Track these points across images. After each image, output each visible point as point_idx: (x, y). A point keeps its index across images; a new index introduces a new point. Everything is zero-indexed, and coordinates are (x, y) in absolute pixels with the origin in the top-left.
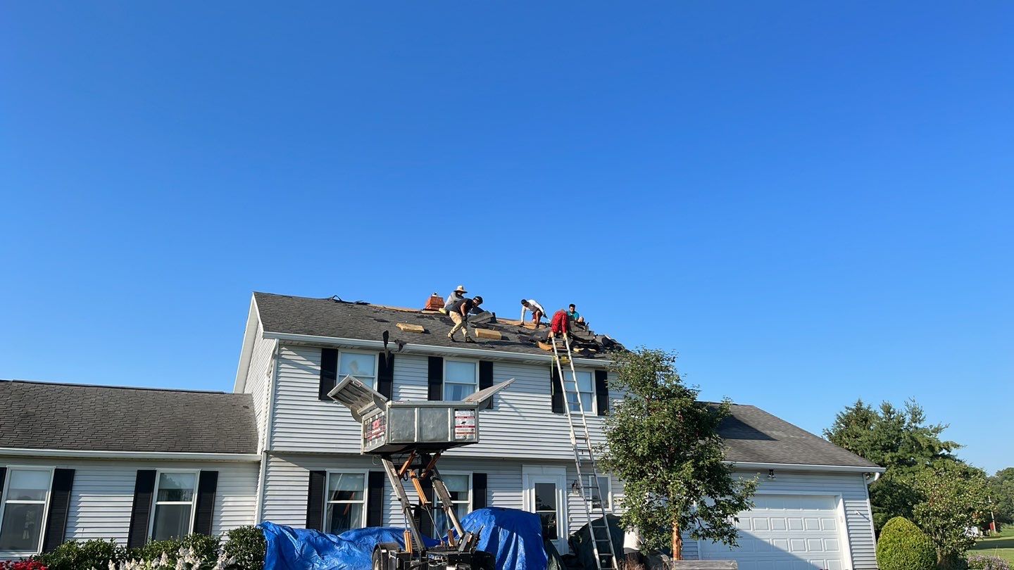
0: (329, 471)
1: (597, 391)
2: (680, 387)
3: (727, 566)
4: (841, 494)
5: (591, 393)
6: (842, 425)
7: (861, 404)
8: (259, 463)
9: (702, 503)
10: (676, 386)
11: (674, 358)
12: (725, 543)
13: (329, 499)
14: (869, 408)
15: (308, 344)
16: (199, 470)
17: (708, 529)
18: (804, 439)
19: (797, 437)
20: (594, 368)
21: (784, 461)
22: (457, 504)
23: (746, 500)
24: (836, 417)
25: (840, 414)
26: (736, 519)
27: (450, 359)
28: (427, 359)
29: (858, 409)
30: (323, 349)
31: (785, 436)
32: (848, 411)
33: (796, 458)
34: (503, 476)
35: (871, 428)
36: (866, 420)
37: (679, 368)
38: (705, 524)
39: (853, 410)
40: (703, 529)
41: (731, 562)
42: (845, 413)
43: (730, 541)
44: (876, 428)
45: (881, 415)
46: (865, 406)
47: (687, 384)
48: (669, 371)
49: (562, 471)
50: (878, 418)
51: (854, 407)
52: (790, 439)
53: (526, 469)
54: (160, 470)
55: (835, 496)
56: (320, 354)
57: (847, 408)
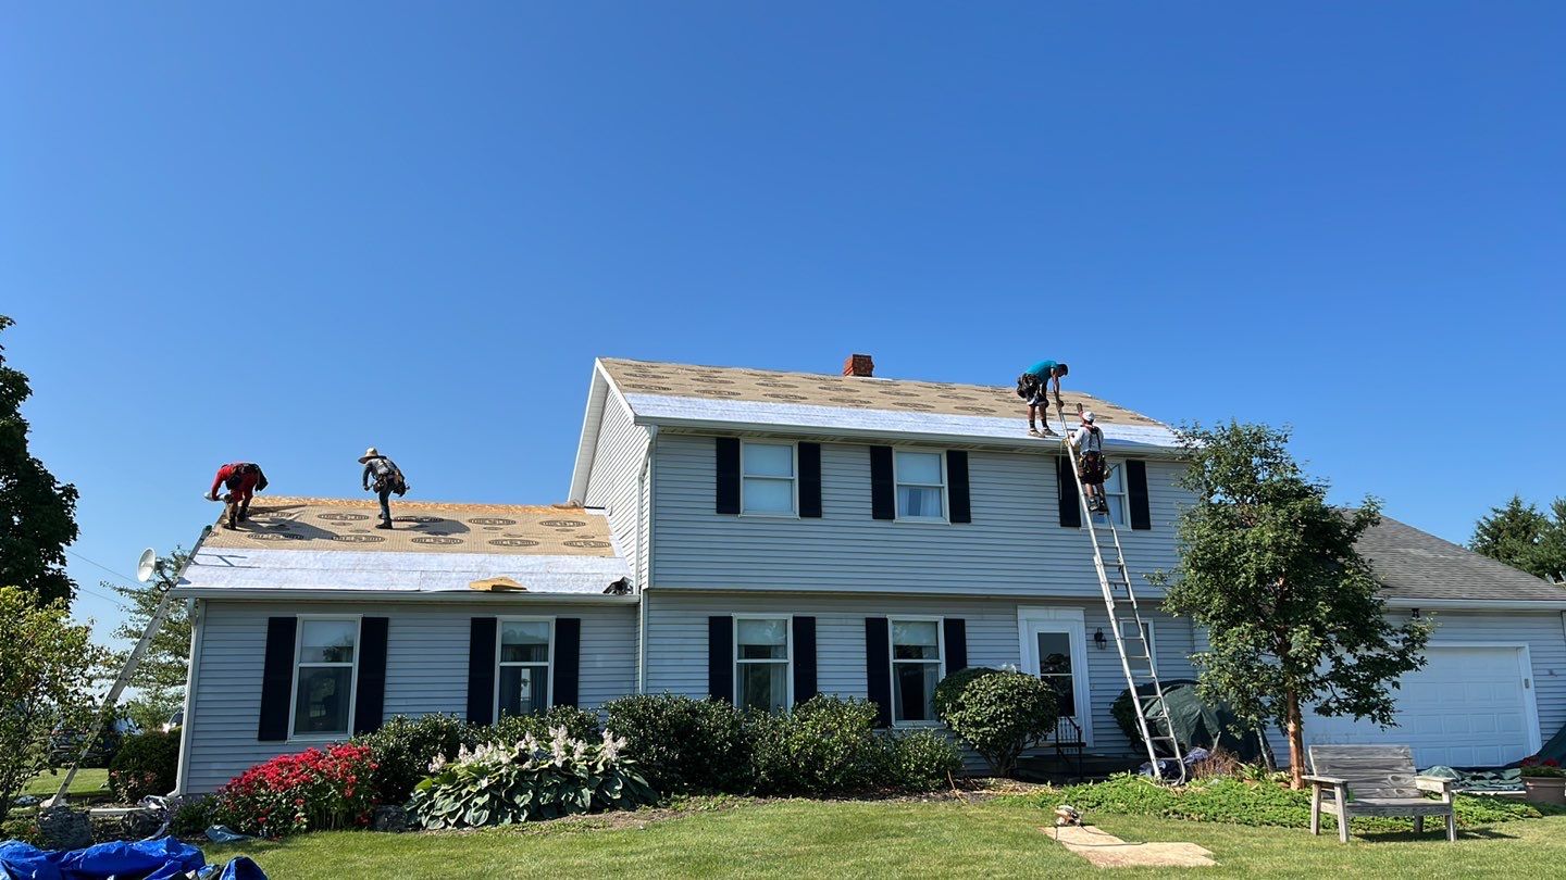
0: (736, 616)
1: (1129, 490)
2: (1296, 482)
3: (1396, 754)
4: (1526, 645)
5: (1120, 496)
6: (1486, 537)
7: (1517, 503)
8: (636, 605)
9: (1338, 660)
10: (1292, 480)
11: (1286, 436)
12: (1374, 720)
13: (739, 658)
14: (1532, 509)
15: (697, 432)
16: (555, 617)
17: (1346, 699)
18: (1464, 561)
19: (1451, 558)
20: (1125, 456)
21: (1436, 595)
22: (922, 664)
23: (1411, 655)
24: (1475, 526)
25: (1483, 521)
26: (1396, 685)
27: (904, 448)
28: (868, 450)
29: (1514, 513)
30: (718, 439)
31: (1431, 556)
32: (1498, 515)
33: (1454, 591)
34: (988, 623)
35: (1536, 540)
36: (1527, 529)
37: (1293, 452)
38: (1341, 693)
39: (1505, 513)
40: (1338, 701)
41: (1401, 748)
42: (1492, 519)
43: (1382, 719)
44: (1544, 542)
45: (1552, 520)
46: (1525, 507)
47: (1308, 478)
48: (1276, 458)
49: (1077, 614)
50: (1548, 524)
51: (1507, 509)
52: (1441, 560)
53: (1024, 613)
54: (501, 618)
55: (1518, 648)
56: (714, 447)
57: (1496, 511)
